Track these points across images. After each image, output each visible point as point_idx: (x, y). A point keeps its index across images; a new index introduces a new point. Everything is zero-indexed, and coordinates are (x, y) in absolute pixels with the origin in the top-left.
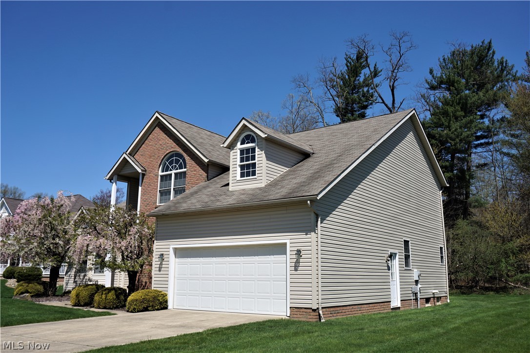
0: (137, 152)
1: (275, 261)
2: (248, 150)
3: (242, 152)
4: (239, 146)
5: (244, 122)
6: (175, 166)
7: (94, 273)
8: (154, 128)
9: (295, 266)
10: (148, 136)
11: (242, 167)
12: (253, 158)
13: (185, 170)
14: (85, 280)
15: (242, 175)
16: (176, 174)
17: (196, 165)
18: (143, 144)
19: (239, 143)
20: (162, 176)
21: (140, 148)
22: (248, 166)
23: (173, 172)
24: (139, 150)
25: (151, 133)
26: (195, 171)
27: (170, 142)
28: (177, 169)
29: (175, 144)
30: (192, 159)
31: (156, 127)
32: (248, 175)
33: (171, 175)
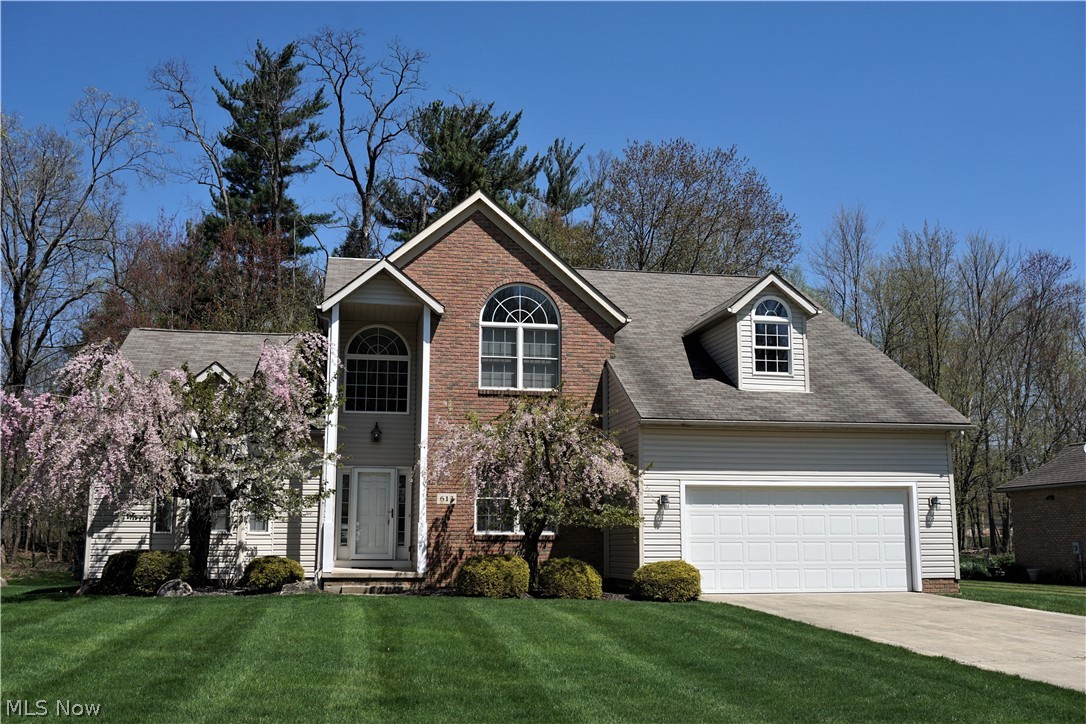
0: (411, 262)
1: (887, 512)
2: (771, 327)
3: (759, 327)
4: (754, 317)
5: (772, 278)
6: (524, 315)
7: (251, 529)
8: (464, 222)
9: (927, 521)
10: (446, 235)
11: (759, 354)
12: (784, 342)
13: (554, 326)
14: (221, 548)
15: (760, 367)
16: (526, 331)
17: (585, 322)
18: (429, 248)
19: (754, 311)
20: (485, 329)
21: (421, 255)
22: (772, 354)
23: (520, 326)
24: (416, 258)
25: (455, 229)
26: (584, 333)
27: (513, 261)
28: (529, 321)
29: (525, 269)
30: (575, 308)
31: (467, 220)
32: (772, 368)
33: (514, 331)
